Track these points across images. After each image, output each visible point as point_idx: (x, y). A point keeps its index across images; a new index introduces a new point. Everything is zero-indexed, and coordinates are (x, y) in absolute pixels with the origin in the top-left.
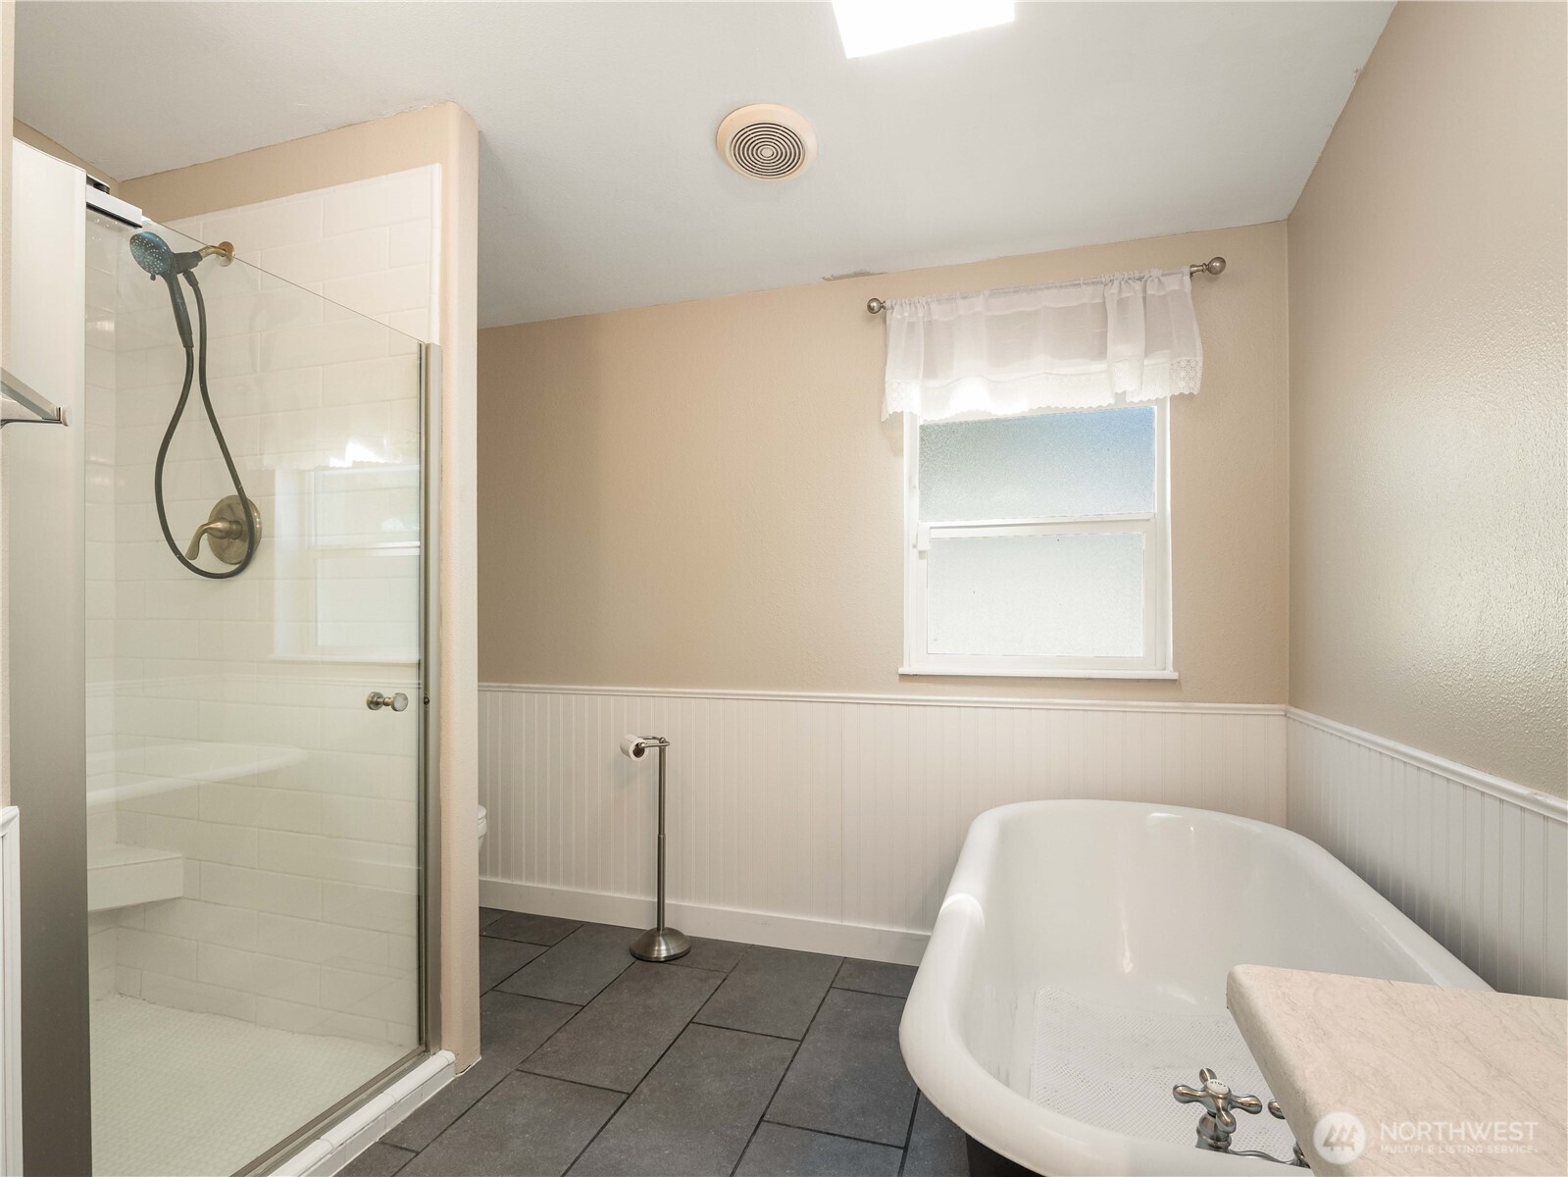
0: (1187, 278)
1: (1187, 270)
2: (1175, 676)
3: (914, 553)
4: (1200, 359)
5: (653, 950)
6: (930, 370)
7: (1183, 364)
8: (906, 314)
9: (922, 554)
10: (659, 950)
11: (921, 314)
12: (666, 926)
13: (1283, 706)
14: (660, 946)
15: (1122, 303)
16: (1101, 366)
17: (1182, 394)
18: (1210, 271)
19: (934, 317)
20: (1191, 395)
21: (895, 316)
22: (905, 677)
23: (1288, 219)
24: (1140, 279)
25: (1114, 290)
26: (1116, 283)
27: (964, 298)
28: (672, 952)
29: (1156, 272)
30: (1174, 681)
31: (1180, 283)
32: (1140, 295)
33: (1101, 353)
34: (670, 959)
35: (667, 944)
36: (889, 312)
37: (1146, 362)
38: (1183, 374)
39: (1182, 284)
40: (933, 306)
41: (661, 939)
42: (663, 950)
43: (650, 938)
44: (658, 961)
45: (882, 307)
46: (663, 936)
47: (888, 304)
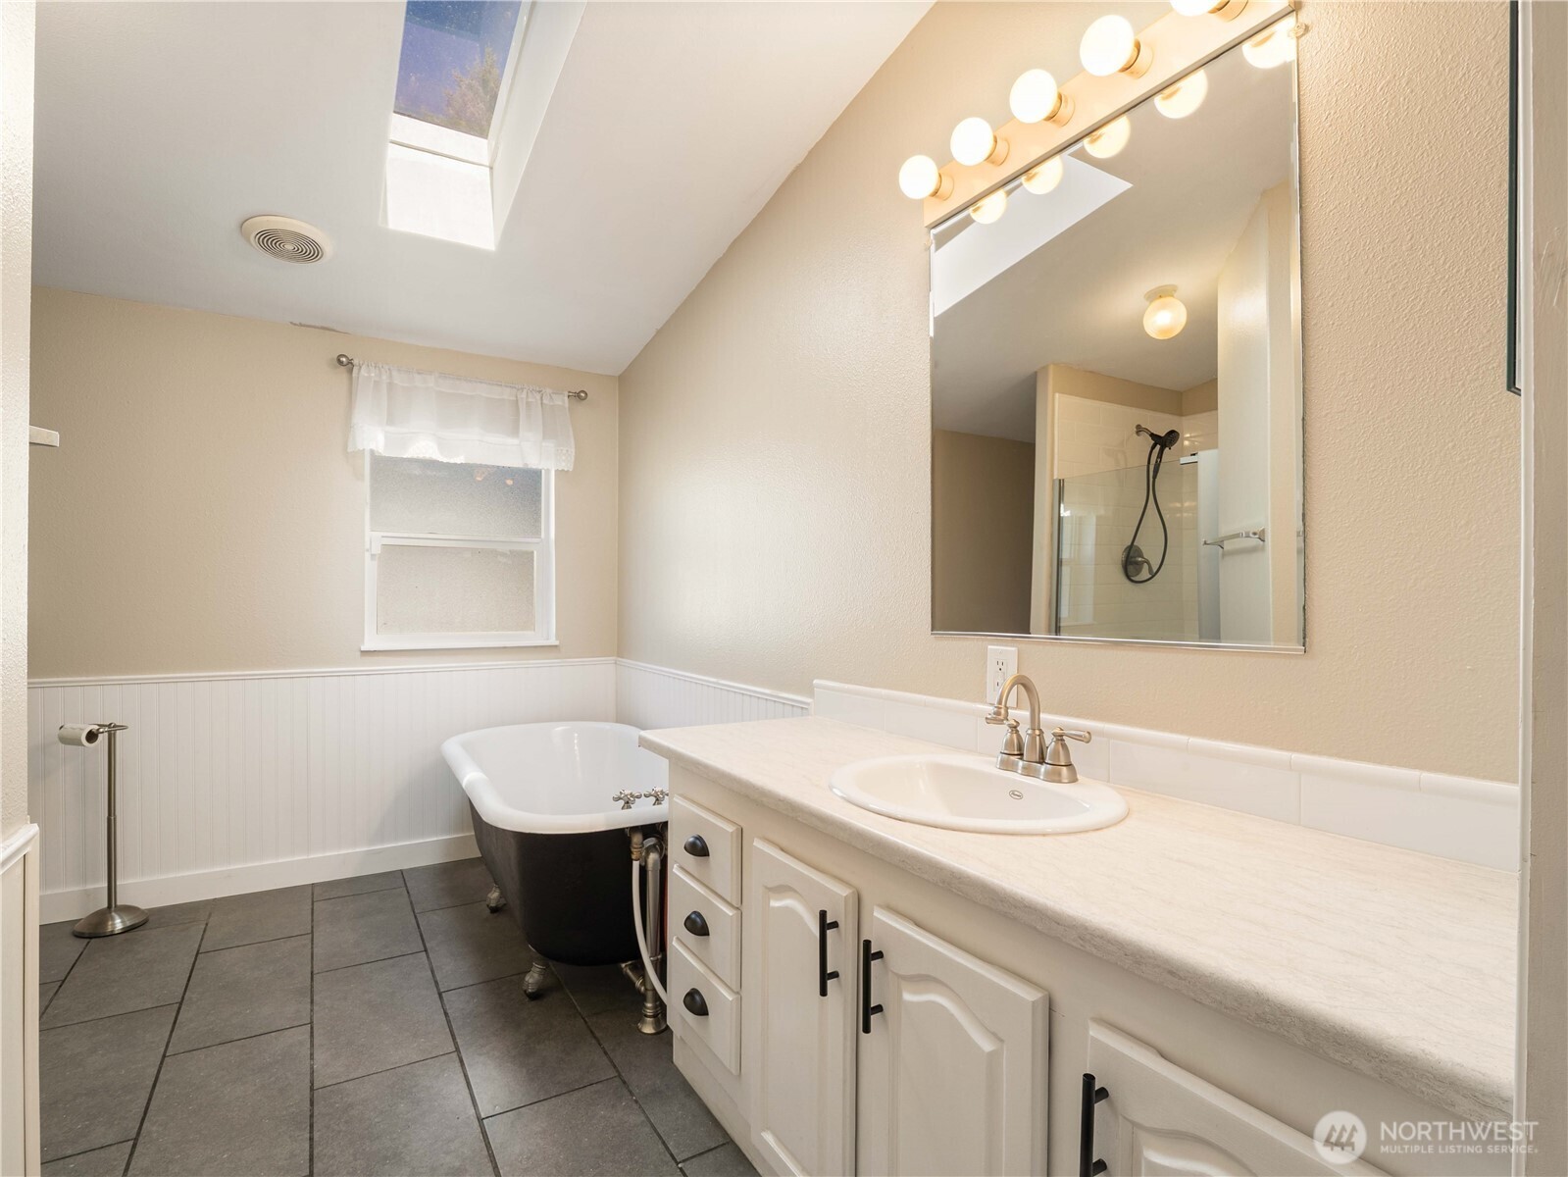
0: (566, 398)
1: (566, 394)
2: (557, 643)
3: (367, 555)
4: (573, 450)
5: (107, 926)
6: (391, 420)
7: (564, 452)
8: (373, 375)
9: (373, 556)
10: (113, 924)
11: (384, 377)
12: (118, 903)
13: (614, 658)
14: (113, 919)
15: (528, 404)
16: (515, 441)
17: (563, 470)
18: (578, 396)
19: (396, 382)
20: (568, 471)
21: (363, 373)
22: (365, 653)
23: (619, 377)
24: (540, 392)
25: (524, 395)
26: (525, 391)
27: (419, 373)
28: (128, 924)
29: (549, 391)
30: (556, 646)
31: (562, 401)
32: (539, 402)
33: (515, 431)
34: (126, 930)
35: (121, 918)
36: (355, 370)
37: (544, 444)
38: (564, 458)
39: (563, 401)
40: (395, 373)
41: (113, 914)
42: (118, 924)
43: (102, 916)
44: (112, 934)
45: (350, 362)
46: (115, 911)
47: (355, 362)
